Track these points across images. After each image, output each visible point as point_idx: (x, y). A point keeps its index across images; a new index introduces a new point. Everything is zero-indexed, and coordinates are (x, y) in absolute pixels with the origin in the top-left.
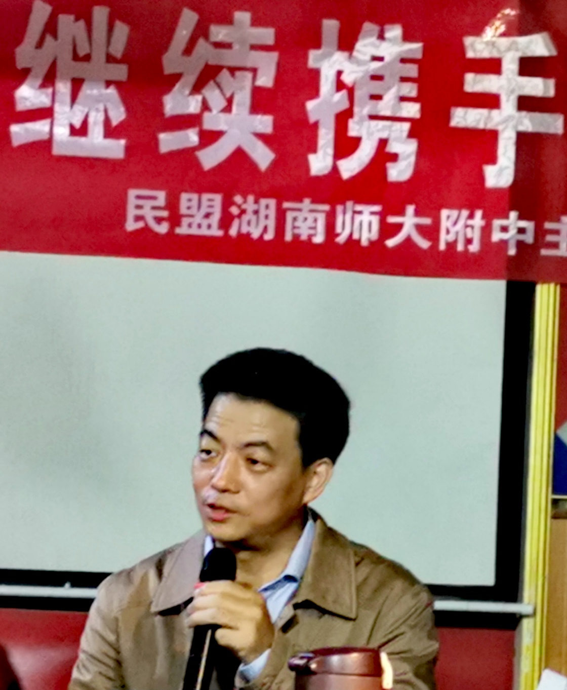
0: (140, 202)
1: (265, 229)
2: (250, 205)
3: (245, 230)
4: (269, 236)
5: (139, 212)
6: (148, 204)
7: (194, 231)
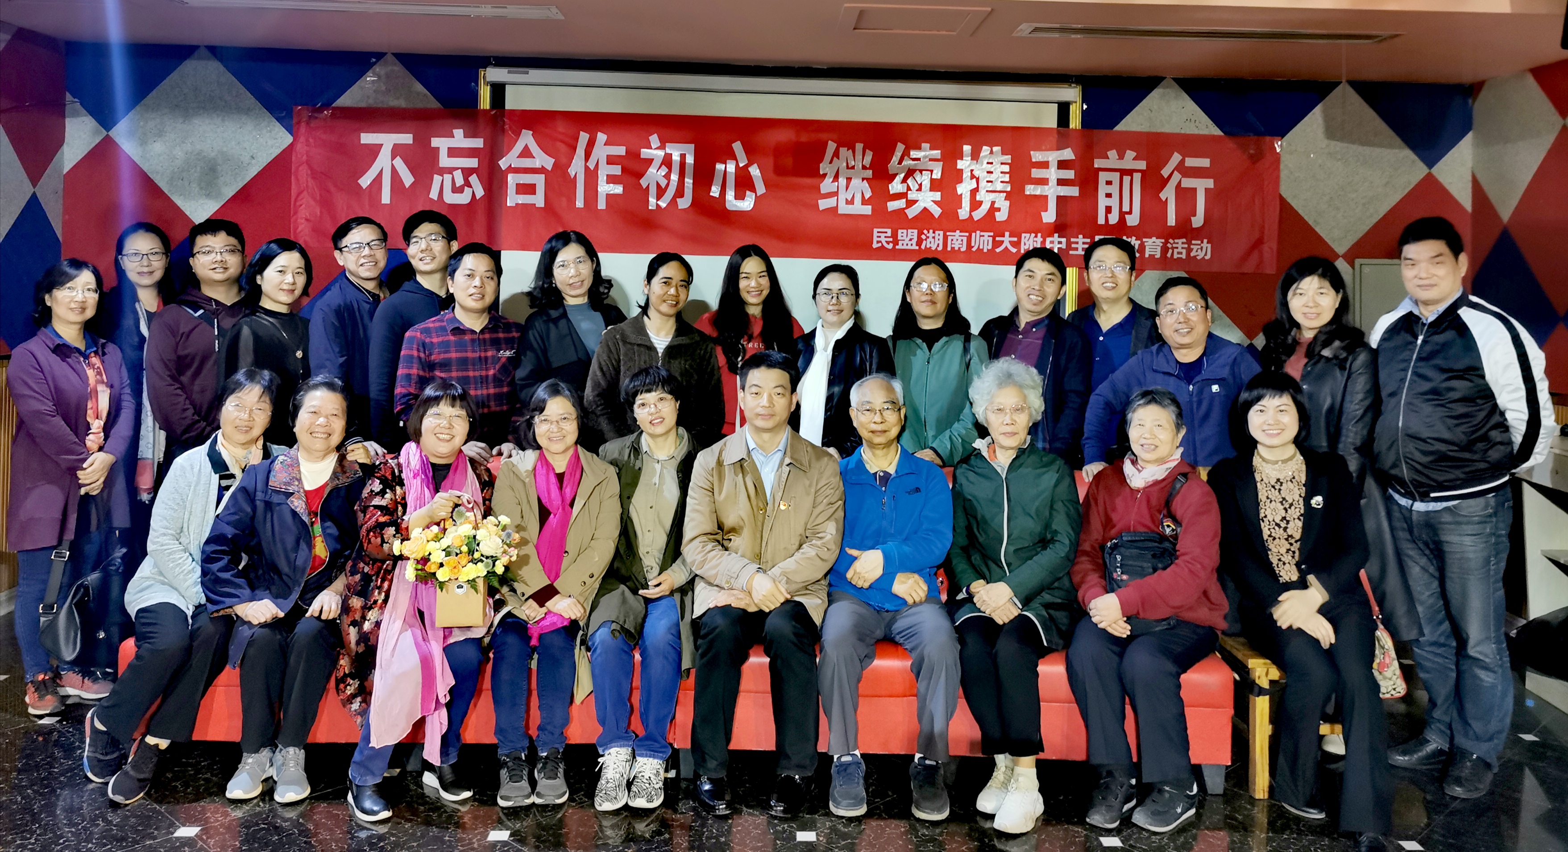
0: (879, 234)
1: (938, 245)
2: (931, 234)
3: (928, 246)
4: (940, 248)
5: (879, 239)
6: (883, 235)
7: (905, 247)
